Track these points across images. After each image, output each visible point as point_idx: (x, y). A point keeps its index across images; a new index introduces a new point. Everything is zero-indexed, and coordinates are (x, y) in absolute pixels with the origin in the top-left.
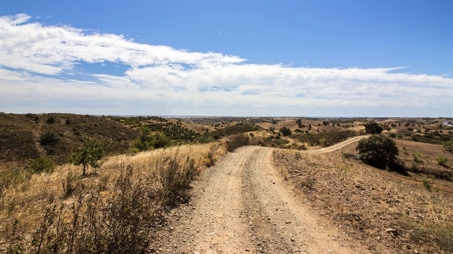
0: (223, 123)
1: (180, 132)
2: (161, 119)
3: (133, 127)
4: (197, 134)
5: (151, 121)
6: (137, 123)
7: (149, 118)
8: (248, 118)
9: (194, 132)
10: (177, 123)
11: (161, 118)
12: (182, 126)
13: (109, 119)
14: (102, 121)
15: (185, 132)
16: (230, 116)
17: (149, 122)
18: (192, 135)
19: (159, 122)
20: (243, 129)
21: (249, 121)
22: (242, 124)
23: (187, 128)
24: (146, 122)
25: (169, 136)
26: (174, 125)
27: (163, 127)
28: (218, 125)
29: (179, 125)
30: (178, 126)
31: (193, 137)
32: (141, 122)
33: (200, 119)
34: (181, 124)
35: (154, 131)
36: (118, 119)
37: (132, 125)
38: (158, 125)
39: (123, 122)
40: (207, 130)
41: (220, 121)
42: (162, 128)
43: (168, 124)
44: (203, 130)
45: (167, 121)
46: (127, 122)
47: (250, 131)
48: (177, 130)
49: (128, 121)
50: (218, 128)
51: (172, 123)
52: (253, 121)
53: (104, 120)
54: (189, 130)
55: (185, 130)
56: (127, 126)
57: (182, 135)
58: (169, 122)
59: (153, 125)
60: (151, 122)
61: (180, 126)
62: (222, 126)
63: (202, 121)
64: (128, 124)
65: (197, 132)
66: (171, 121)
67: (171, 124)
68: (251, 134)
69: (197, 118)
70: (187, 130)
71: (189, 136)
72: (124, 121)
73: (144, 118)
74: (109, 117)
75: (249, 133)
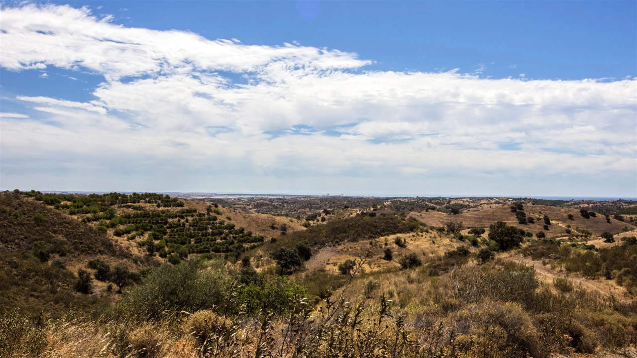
0: (326, 212)
1: (213, 234)
2: (167, 200)
3: (89, 220)
4: (256, 240)
5: (142, 204)
6: (103, 210)
7: (136, 197)
8: (387, 199)
9: (250, 234)
10: (209, 209)
11: (168, 197)
12: (220, 218)
13: (31, 199)
14: (9, 205)
15: (227, 235)
16: (345, 195)
17: (135, 208)
18: (245, 241)
19: (161, 209)
20: (376, 227)
21: (390, 206)
22: (372, 215)
23: (232, 222)
24: (129, 207)
25: (183, 243)
26: (200, 215)
27: (170, 220)
28: (313, 217)
29: (213, 214)
30: (209, 219)
31: (246, 246)
32: (115, 207)
33: (271, 201)
34: (218, 213)
35: (146, 230)
36: (53, 200)
37: (89, 215)
38: (159, 216)
39: (66, 207)
40: (284, 228)
41: (320, 207)
42: (166, 223)
43: (183, 212)
44: (273, 228)
45: (181, 205)
46: (78, 207)
47: (394, 233)
48: (206, 229)
49: (81, 204)
50: (311, 222)
51: (195, 211)
52: (402, 206)
53: (15, 202)
54: (237, 228)
55: (226, 228)
56: (75, 217)
57: (219, 241)
58: (186, 207)
59: (146, 215)
60: (140, 208)
61: (215, 219)
62: (323, 220)
63: (276, 208)
64: (78, 212)
65: (256, 234)
66: (194, 206)
67: (190, 212)
68: (398, 242)
69: (265, 199)
70: (231, 227)
71: (236, 244)
72: (69, 203)
73: (124, 196)
74: (33, 194)
75: (392, 238)
